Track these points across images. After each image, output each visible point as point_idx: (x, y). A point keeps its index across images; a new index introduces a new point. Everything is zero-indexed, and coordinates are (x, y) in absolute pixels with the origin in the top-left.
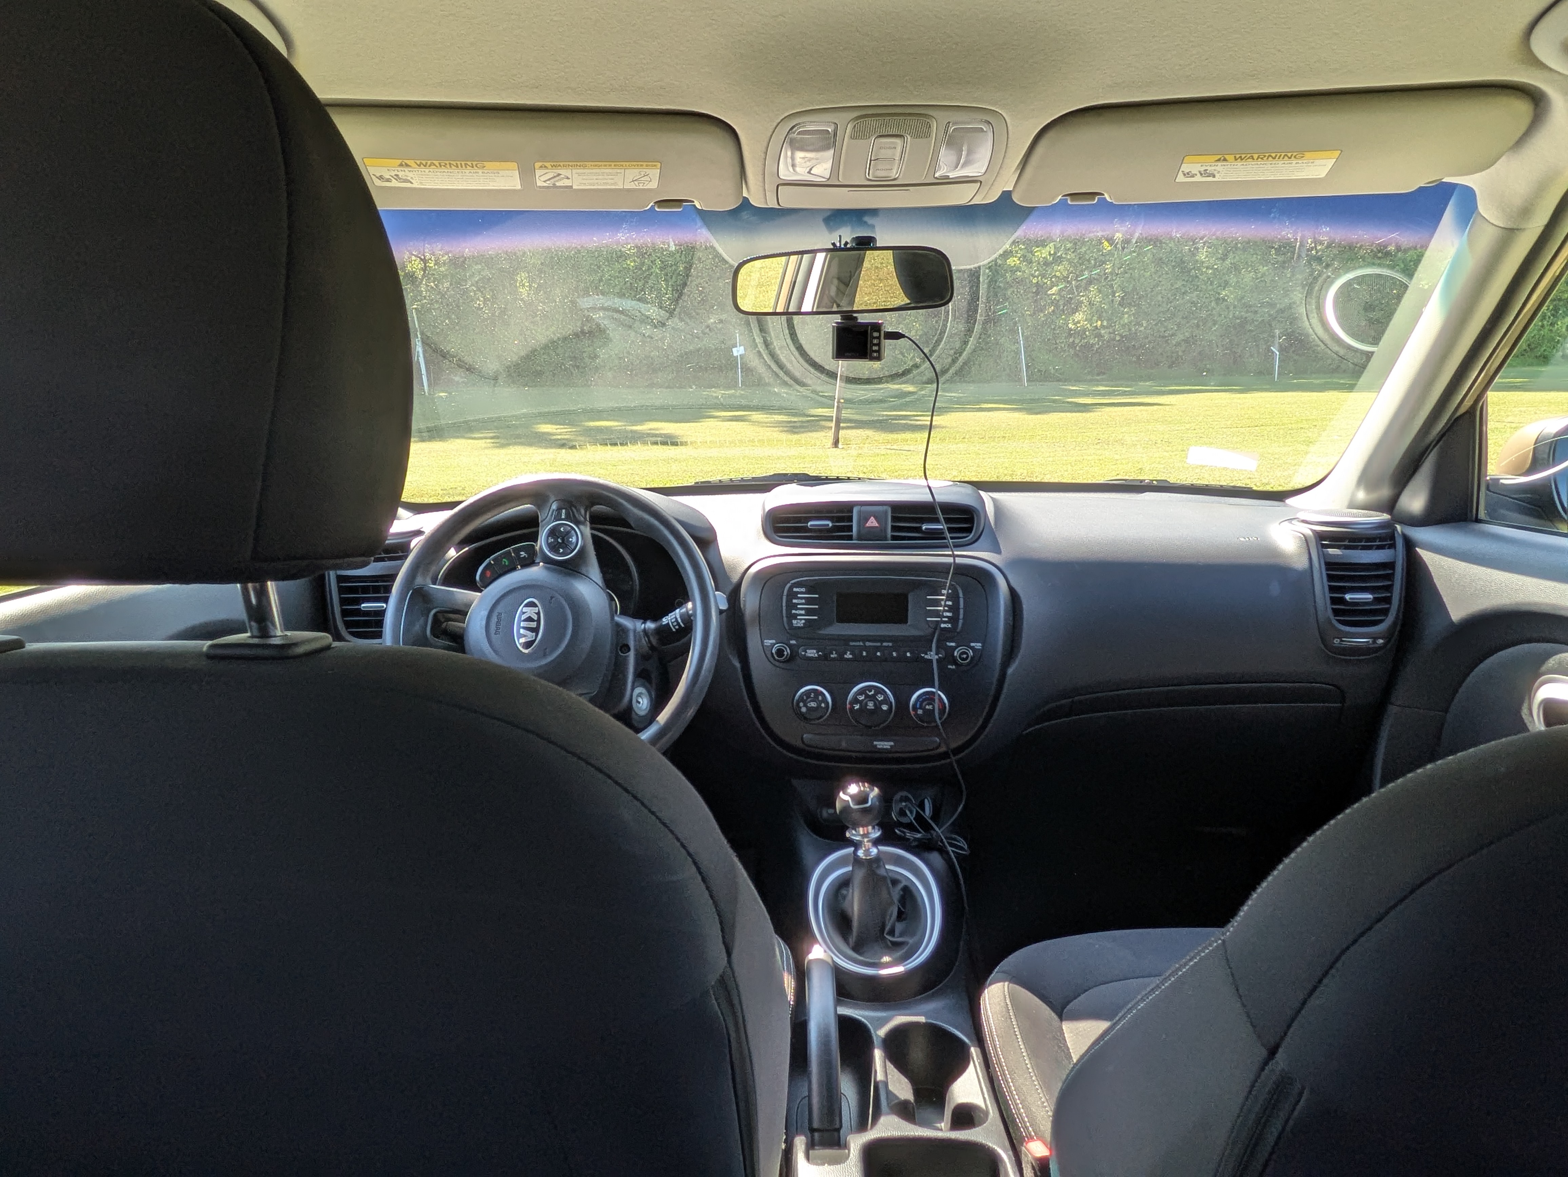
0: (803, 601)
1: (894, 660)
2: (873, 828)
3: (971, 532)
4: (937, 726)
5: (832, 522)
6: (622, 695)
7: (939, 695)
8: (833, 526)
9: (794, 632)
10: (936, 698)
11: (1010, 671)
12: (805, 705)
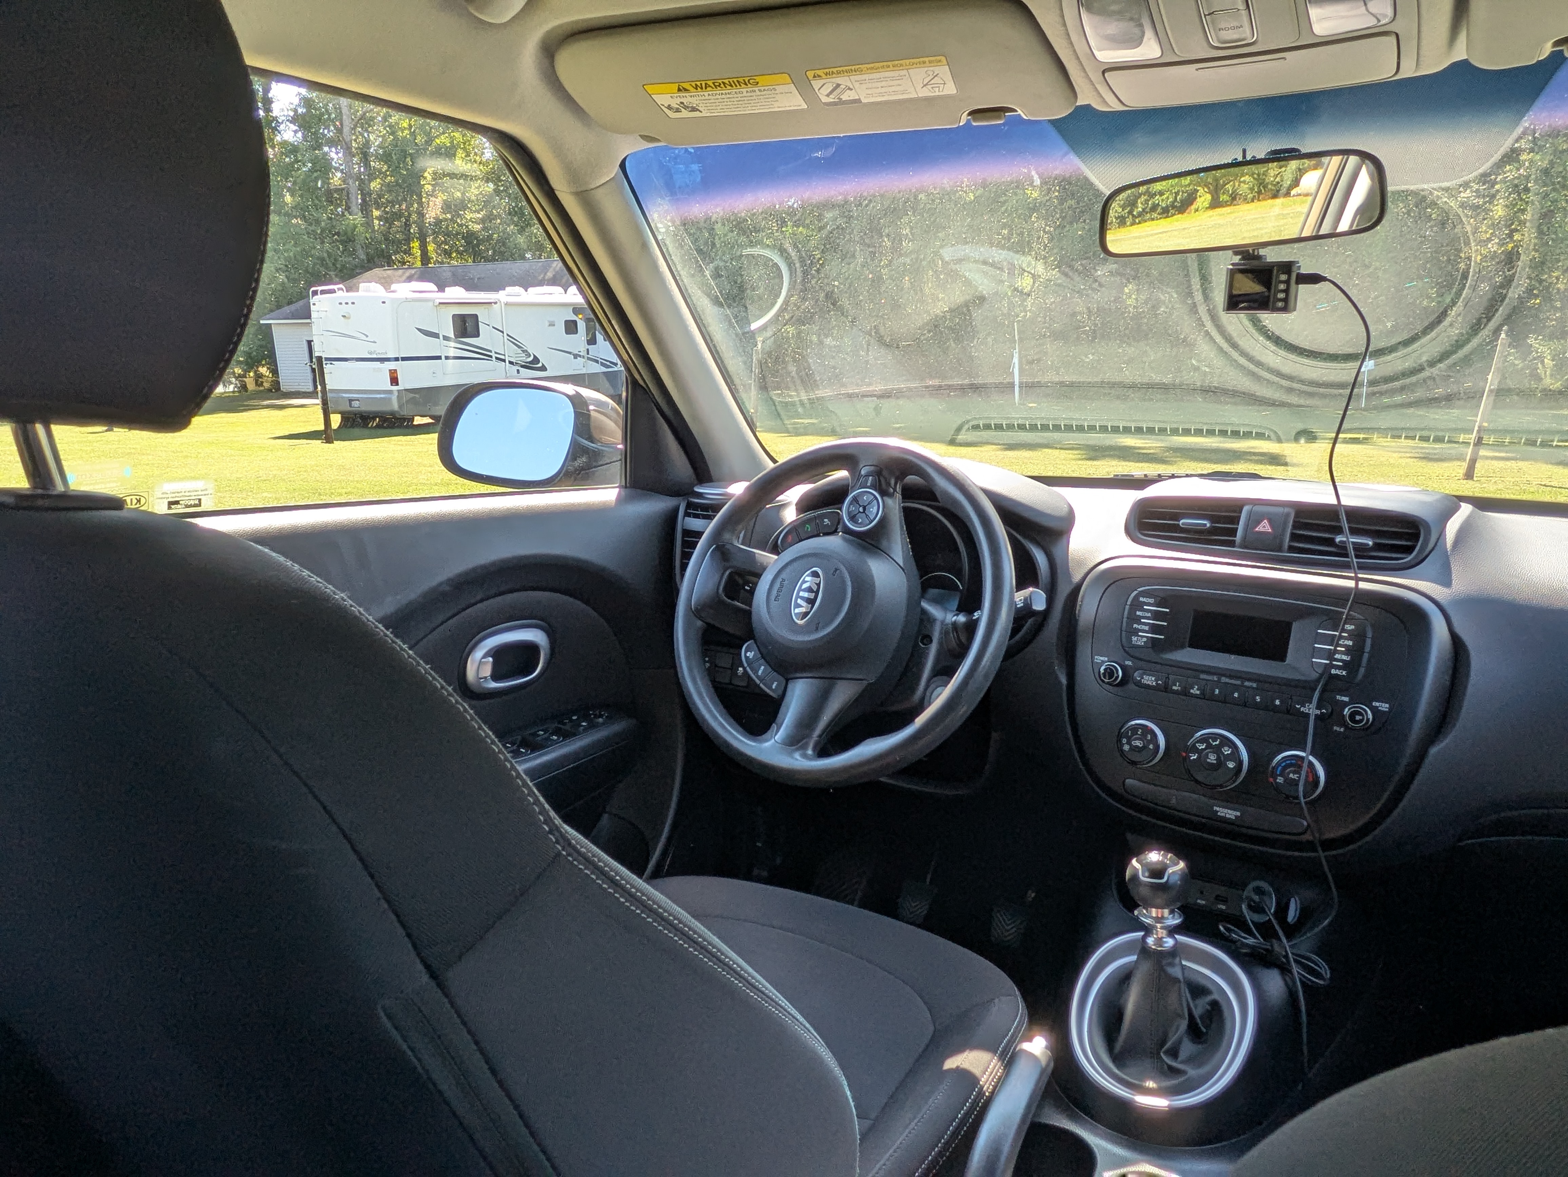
0: (1149, 615)
1: (1257, 706)
2: (1172, 912)
3: (1411, 553)
4: (1300, 803)
5: (1212, 522)
6: (913, 689)
7: (1311, 764)
8: (1212, 527)
9: (1129, 651)
10: (1305, 765)
11: (1433, 750)
12: (1129, 743)
